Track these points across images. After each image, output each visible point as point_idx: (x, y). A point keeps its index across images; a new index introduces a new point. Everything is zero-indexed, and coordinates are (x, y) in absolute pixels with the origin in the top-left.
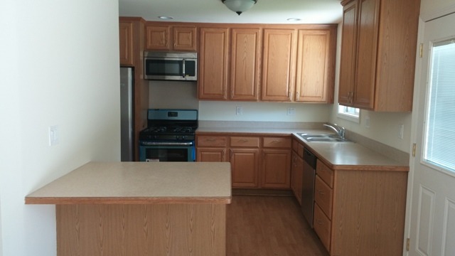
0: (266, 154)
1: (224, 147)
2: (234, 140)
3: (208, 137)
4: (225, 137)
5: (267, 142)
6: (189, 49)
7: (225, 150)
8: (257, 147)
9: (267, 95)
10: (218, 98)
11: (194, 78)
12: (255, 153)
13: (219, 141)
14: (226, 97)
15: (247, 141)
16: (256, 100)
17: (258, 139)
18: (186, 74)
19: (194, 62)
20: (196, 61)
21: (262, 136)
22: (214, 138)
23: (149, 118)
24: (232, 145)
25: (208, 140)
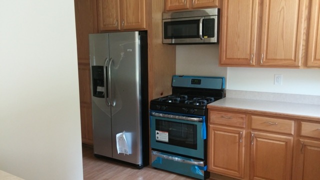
0: (304, 146)
1: (242, 128)
2: (257, 121)
3: (223, 113)
4: (244, 116)
5: (307, 129)
6: (210, 5)
7: (244, 132)
8: (290, 135)
9: (315, 59)
10: (244, 63)
11: (214, 40)
12: (287, 143)
13: (236, 120)
14: (254, 62)
15: (275, 124)
16: (298, 67)
17: (293, 123)
18: (203, 35)
19: (214, 19)
20: (216, 18)
21: (299, 120)
22: (230, 115)
23: (173, 85)
24: (254, 126)
25: (222, 117)
